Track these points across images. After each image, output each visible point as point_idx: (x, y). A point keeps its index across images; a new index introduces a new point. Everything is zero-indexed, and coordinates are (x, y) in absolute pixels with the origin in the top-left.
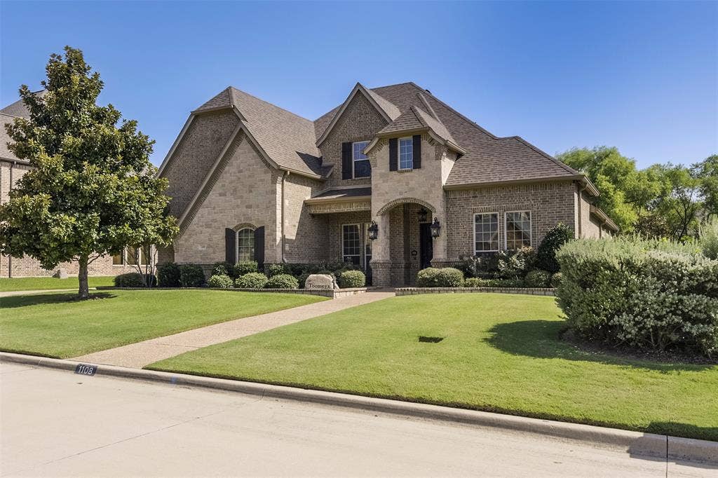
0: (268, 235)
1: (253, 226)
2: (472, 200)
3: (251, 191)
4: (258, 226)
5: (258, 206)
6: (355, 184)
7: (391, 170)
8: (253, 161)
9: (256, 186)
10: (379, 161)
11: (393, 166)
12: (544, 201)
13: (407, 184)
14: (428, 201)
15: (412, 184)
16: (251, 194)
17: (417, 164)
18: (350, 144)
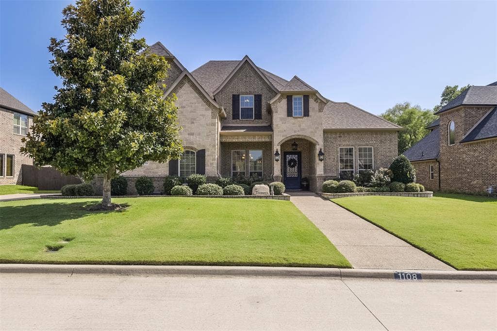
0: (209, 156)
1: (195, 149)
2: (339, 139)
3: (193, 123)
4: (199, 149)
5: (199, 134)
6: (242, 123)
7: (288, 116)
8: (196, 100)
9: (198, 119)
10: (279, 110)
11: (290, 113)
12: (381, 142)
13: (300, 126)
14: (313, 138)
15: (303, 126)
16: (192, 124)
17: (306, 114)
18: (239, 95)
